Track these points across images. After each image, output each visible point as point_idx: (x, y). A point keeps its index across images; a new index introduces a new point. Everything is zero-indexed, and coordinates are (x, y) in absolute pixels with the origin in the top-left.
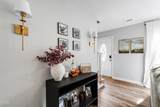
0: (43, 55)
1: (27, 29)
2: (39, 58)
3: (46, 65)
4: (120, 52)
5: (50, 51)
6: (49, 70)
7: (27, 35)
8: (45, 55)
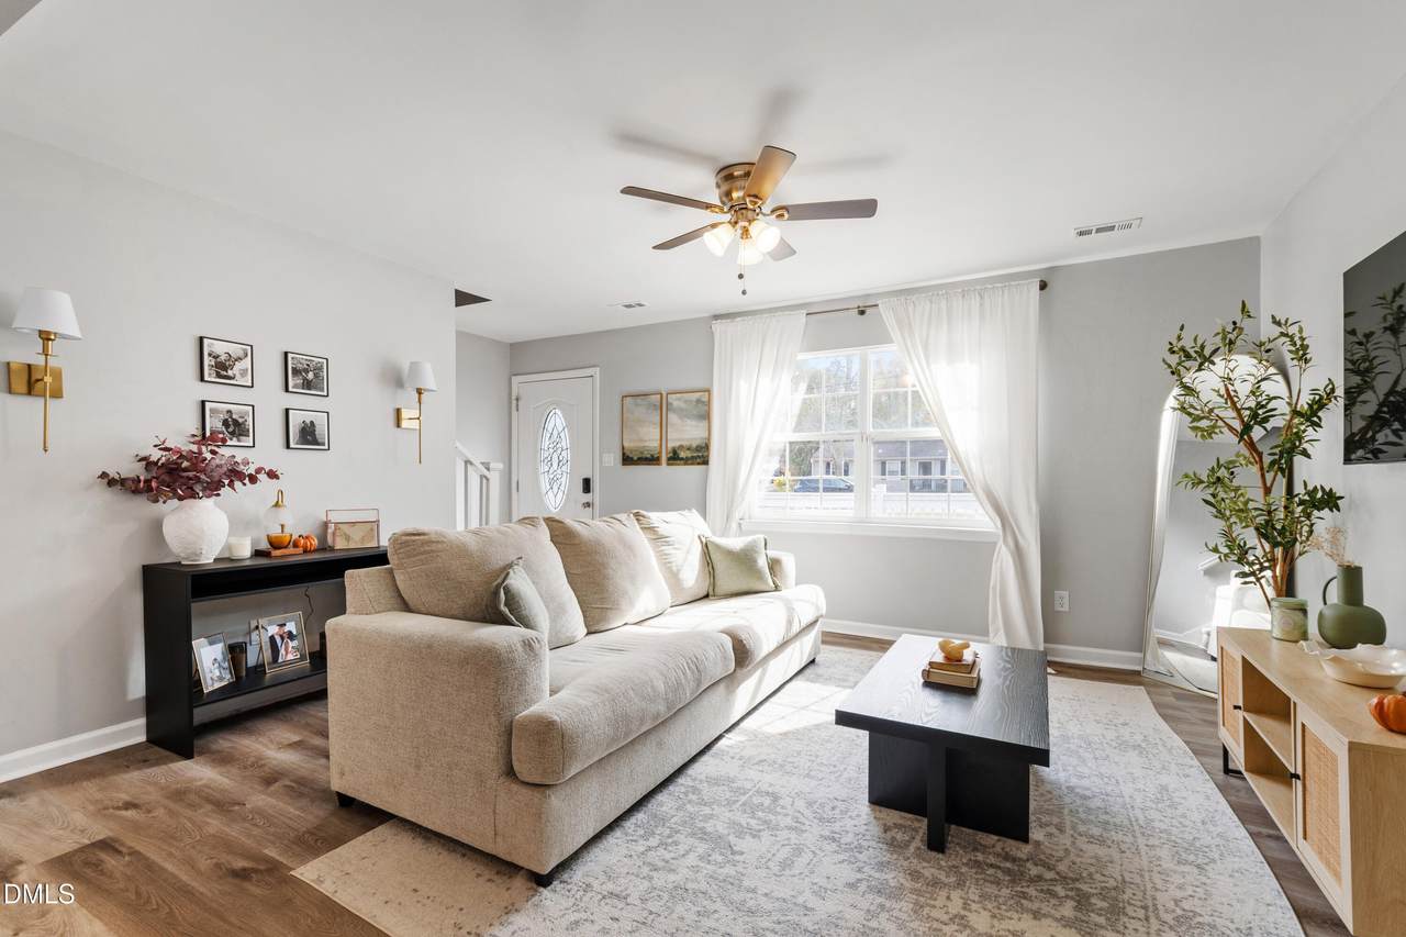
0: (130, 469)
1: (57, 375)
2: (111, 482)
3: (143, 508)
4: (627, 460)
5: (156, 455)
6: (157, 526)
7: (57, 394)
8: (138, 470)
